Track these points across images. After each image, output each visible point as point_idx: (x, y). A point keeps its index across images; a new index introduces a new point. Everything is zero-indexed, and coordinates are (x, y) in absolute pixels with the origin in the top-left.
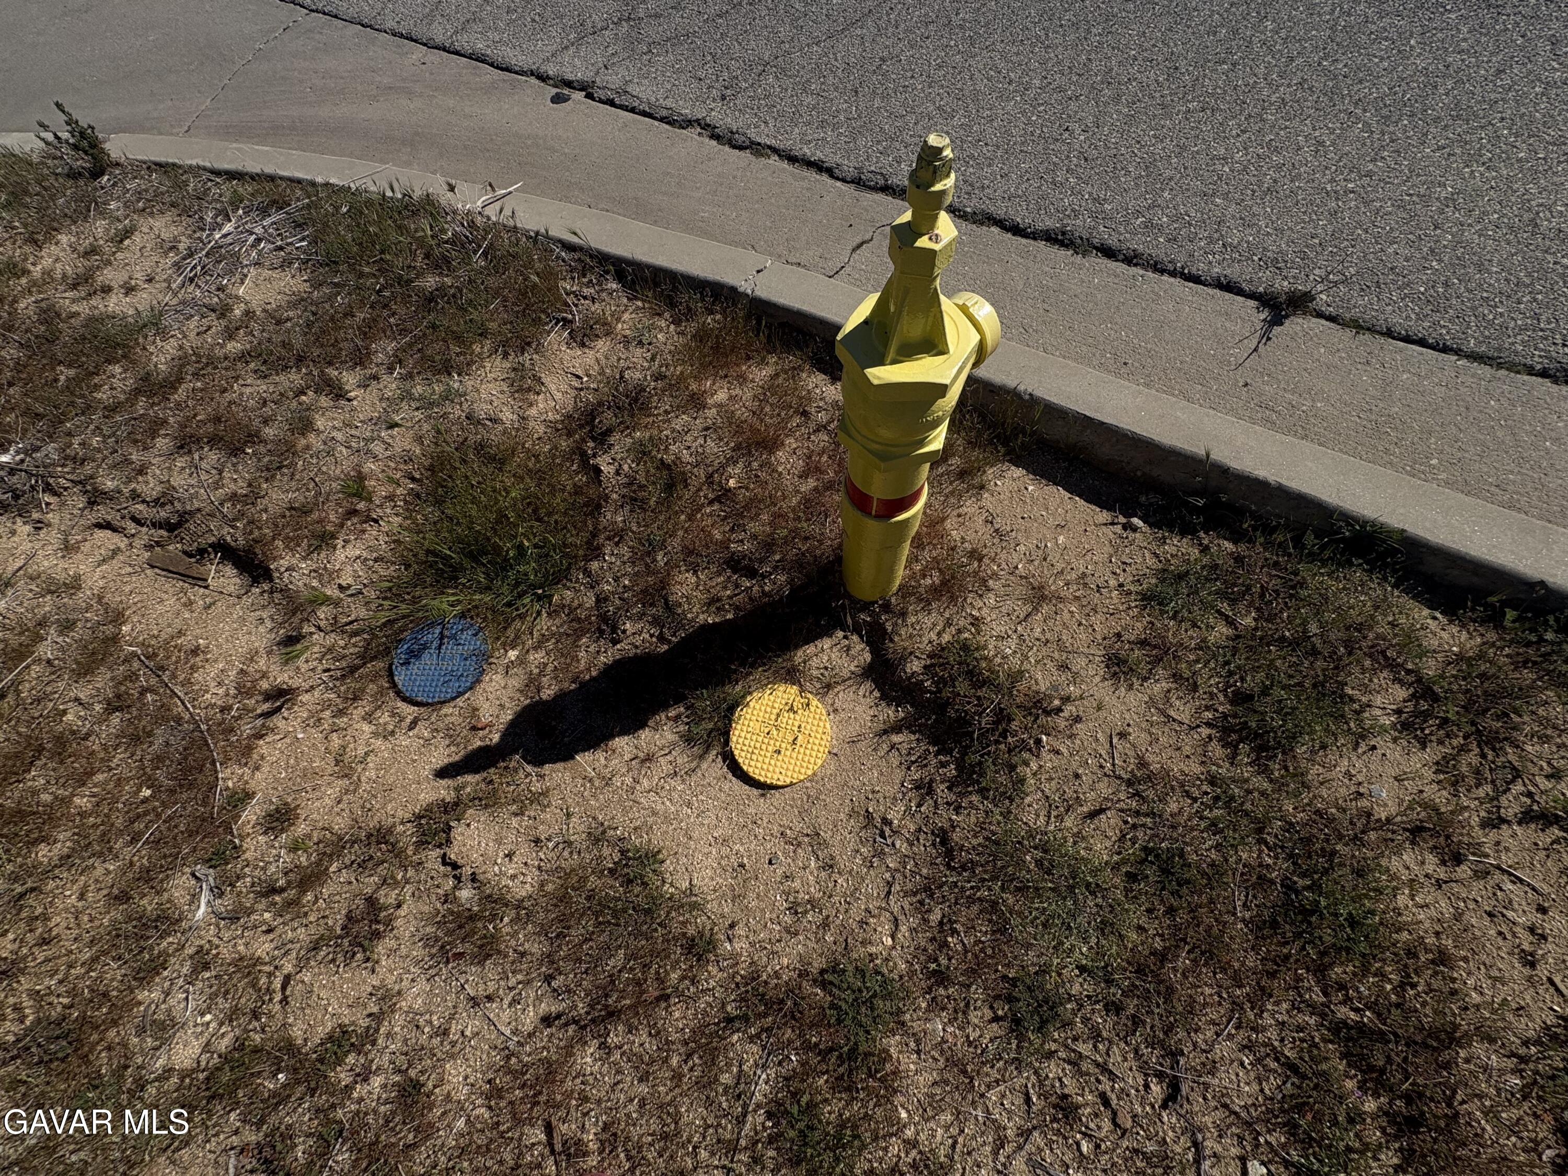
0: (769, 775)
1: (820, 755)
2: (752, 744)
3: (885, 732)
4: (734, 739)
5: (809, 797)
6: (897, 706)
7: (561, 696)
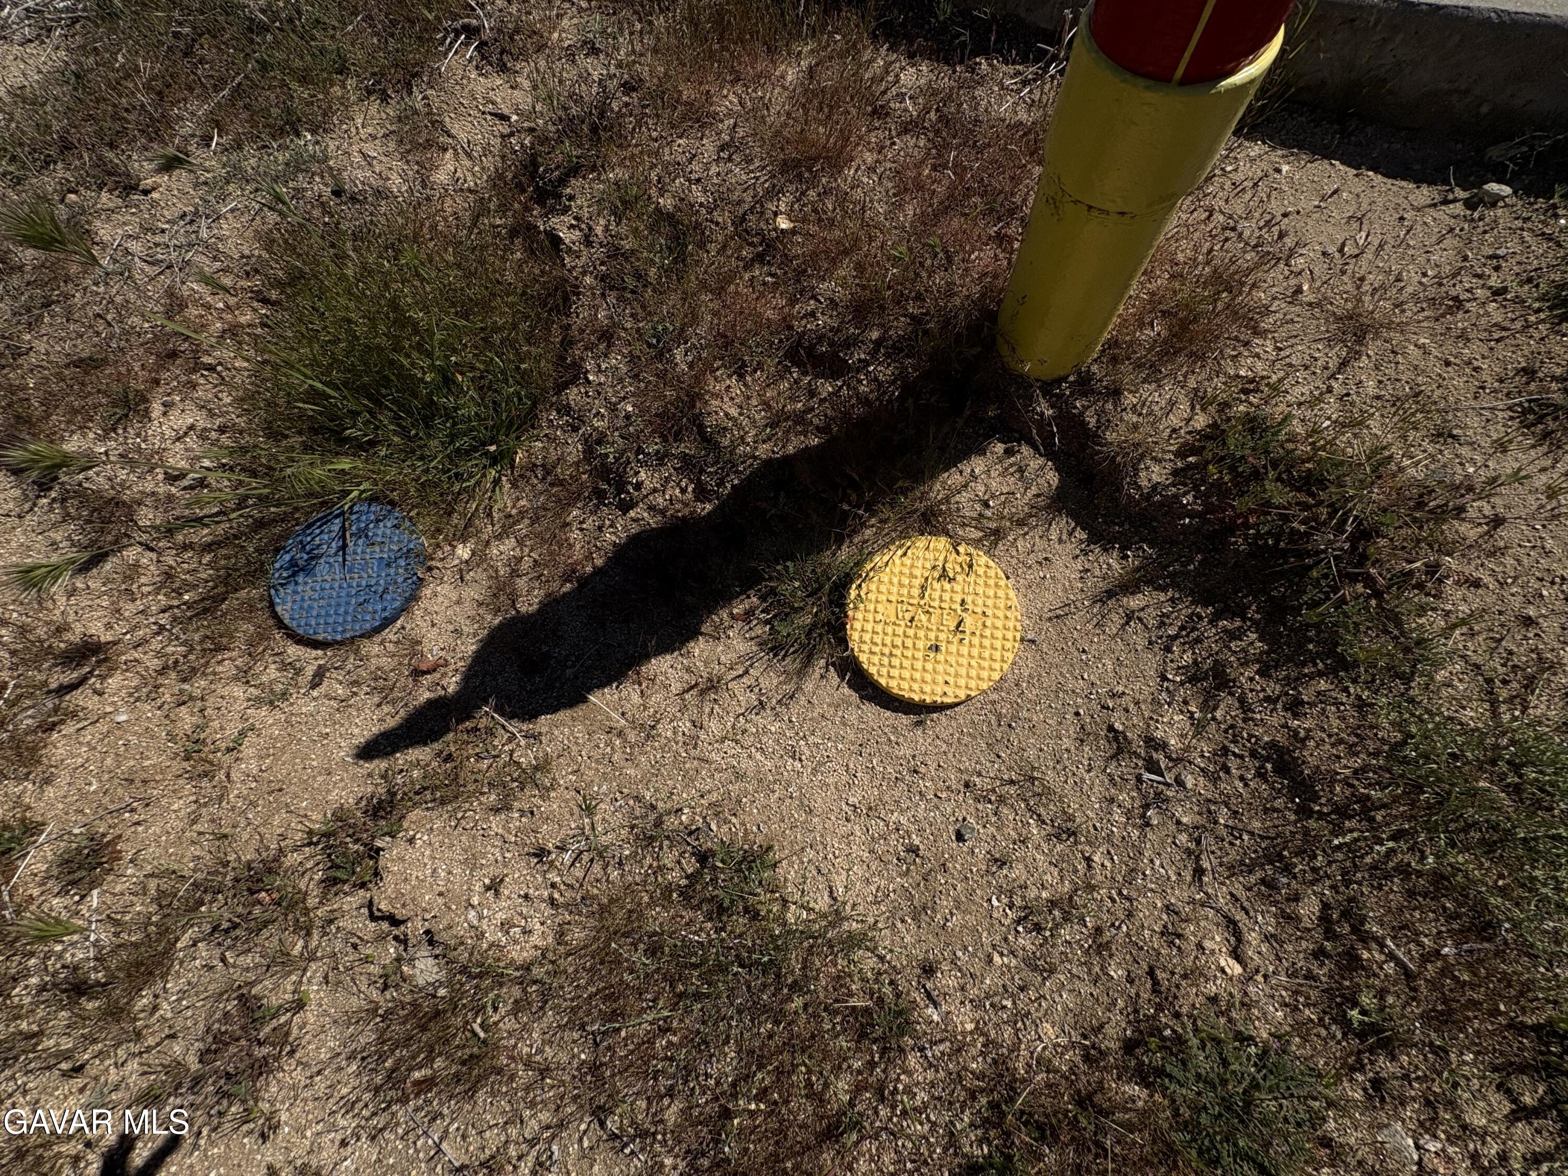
0: (927, 689)
1: (1008, 645)
2: (888, 640)
3: (1110, 594)
4: (856, 636)
5: (999, 717)
6: (1123, 549)
7: (551, 604)
